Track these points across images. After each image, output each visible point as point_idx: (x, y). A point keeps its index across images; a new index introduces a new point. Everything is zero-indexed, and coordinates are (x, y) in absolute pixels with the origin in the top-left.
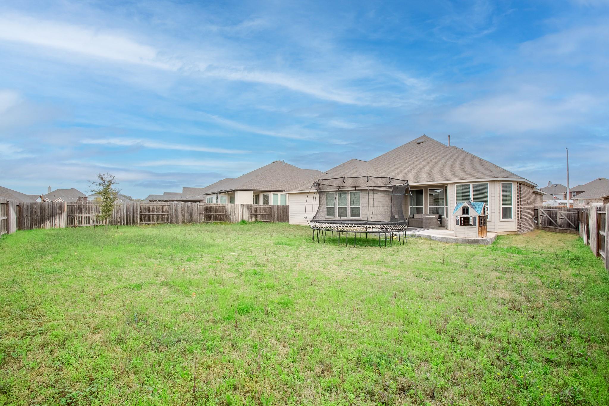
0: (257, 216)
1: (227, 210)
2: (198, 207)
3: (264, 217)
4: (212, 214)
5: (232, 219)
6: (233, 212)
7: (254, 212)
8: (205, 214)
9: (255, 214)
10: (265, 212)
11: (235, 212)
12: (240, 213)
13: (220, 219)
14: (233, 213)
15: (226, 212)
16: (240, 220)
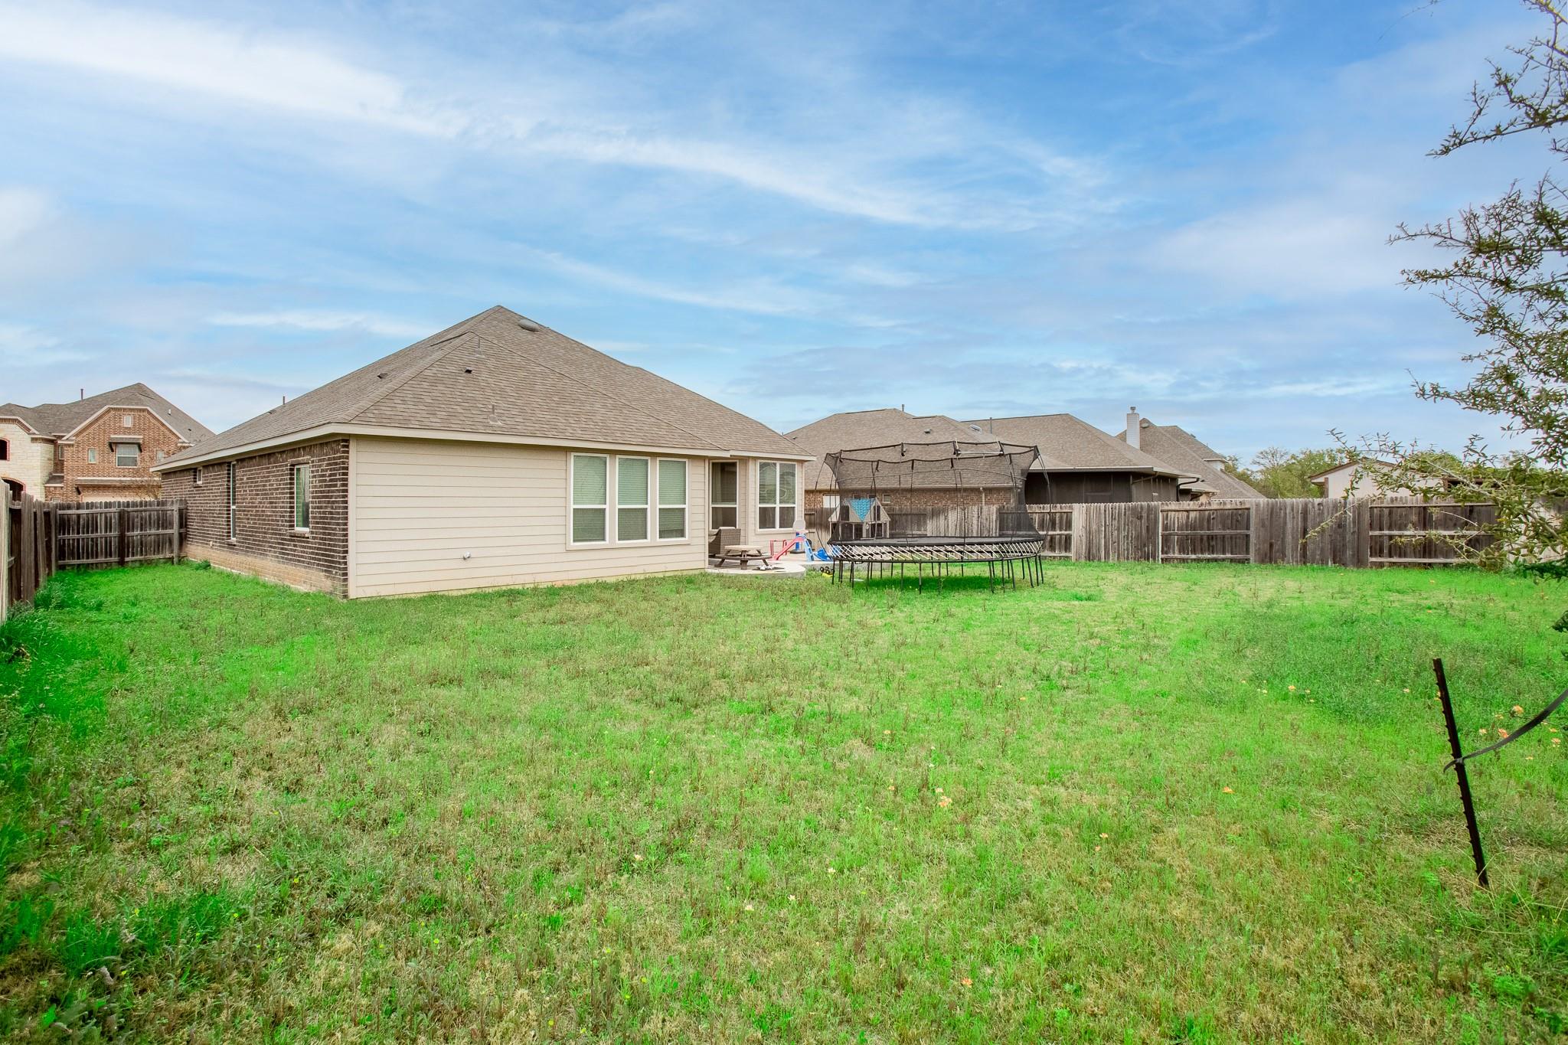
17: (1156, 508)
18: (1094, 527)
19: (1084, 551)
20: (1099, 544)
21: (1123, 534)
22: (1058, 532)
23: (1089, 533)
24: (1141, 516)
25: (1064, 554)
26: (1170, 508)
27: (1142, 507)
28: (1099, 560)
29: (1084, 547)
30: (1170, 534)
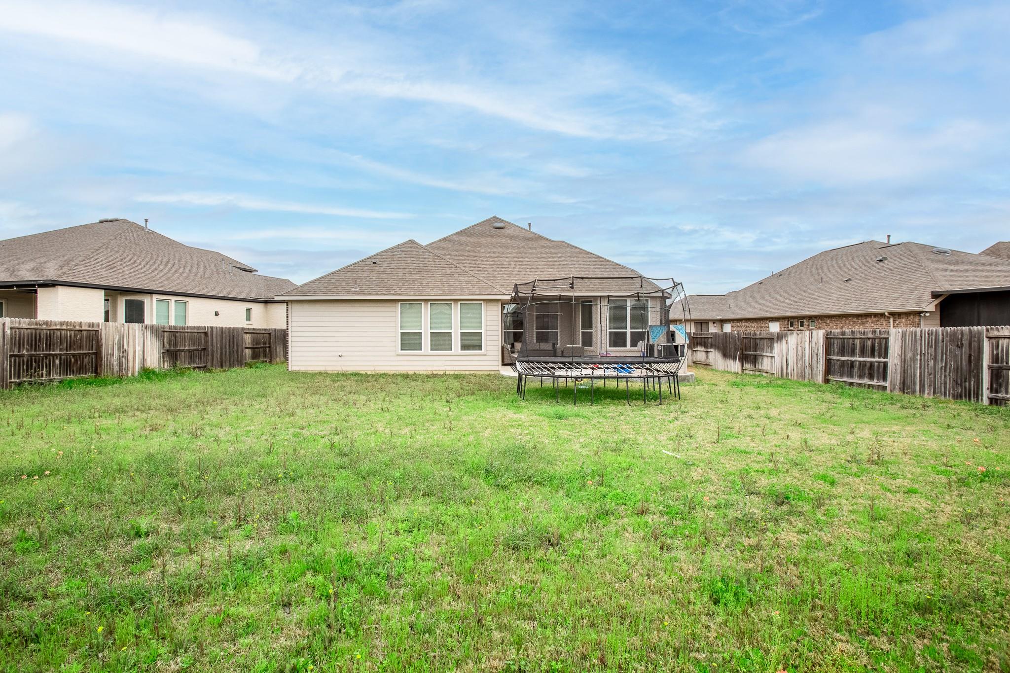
0: (176, 355)
1: (103, 341)
2: (8, 332)
3: (191, 358)
4: (54, 356)
5: (116, 368)
6: (121, 346)
7: (170, 345)
8: (32, 356)
9: (173, 351)
10: (194, 344)
11: (126, 347)
12: (139, 349)
13: (82, 369)
14: (119, 349)
15: (99, 346)
16: (137, 369)
17: (980, 334)
18: (909, 355)
19: (898, 382)
20: (915, 375)
21: (940, 365)
22: (877, 359)
23: (904, 361)
24: (962, 344)
25: (881, 383)
26: (1001, 334)
27: (962, 333)
28: (914, 392)
29: (899, 377)
30: (1001, 368)
